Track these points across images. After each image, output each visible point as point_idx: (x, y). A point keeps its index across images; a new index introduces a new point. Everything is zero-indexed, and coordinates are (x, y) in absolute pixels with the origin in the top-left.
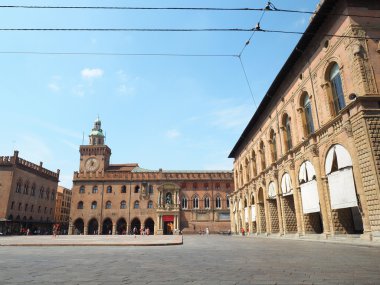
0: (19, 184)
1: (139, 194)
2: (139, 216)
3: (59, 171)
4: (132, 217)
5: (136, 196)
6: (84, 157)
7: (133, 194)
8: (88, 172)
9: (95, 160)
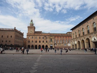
0: (16, 36)
1: (44, 39)
2: (44, 45)
3: (23, 33)
4: (42, 45)
5: (43, 40)
6: (29, 29)
7: (42, 39)
8: (30, 33)
9: (32, 30)
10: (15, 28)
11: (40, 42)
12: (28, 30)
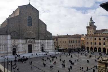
7: (103, 40)
9: (91, 31)
10: (68, 34)
11: (100, 44)
12: (87, 30)
